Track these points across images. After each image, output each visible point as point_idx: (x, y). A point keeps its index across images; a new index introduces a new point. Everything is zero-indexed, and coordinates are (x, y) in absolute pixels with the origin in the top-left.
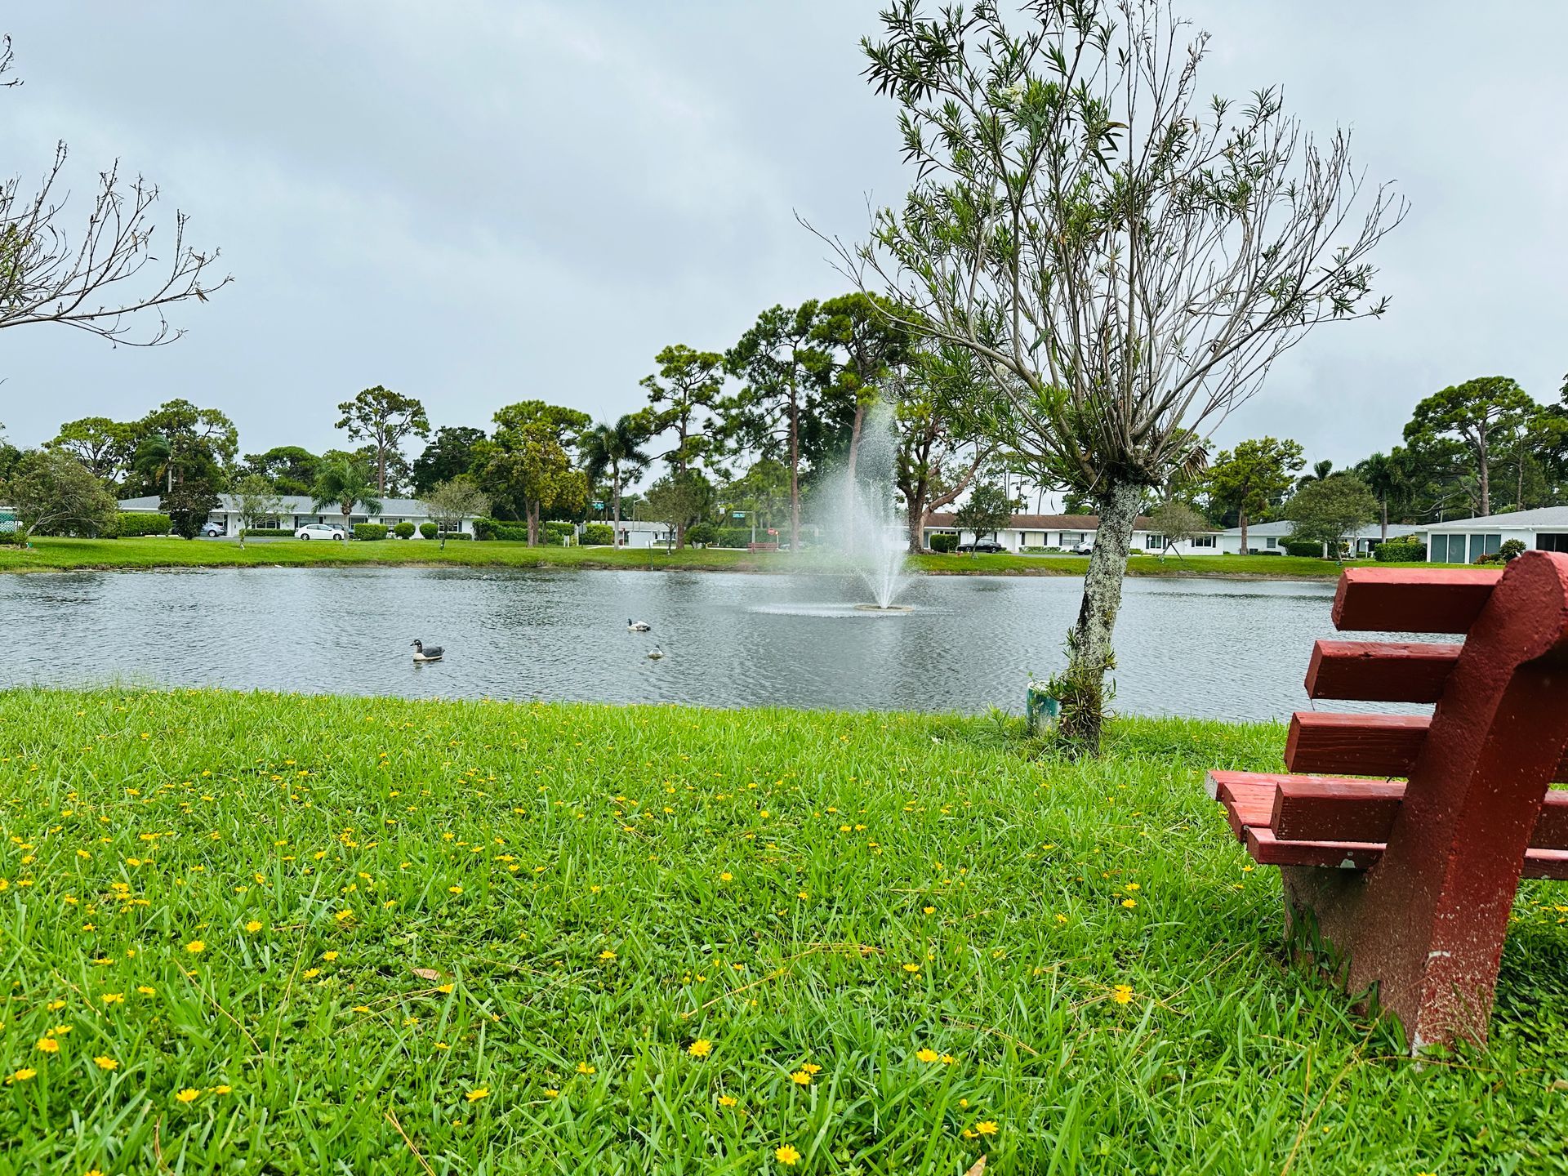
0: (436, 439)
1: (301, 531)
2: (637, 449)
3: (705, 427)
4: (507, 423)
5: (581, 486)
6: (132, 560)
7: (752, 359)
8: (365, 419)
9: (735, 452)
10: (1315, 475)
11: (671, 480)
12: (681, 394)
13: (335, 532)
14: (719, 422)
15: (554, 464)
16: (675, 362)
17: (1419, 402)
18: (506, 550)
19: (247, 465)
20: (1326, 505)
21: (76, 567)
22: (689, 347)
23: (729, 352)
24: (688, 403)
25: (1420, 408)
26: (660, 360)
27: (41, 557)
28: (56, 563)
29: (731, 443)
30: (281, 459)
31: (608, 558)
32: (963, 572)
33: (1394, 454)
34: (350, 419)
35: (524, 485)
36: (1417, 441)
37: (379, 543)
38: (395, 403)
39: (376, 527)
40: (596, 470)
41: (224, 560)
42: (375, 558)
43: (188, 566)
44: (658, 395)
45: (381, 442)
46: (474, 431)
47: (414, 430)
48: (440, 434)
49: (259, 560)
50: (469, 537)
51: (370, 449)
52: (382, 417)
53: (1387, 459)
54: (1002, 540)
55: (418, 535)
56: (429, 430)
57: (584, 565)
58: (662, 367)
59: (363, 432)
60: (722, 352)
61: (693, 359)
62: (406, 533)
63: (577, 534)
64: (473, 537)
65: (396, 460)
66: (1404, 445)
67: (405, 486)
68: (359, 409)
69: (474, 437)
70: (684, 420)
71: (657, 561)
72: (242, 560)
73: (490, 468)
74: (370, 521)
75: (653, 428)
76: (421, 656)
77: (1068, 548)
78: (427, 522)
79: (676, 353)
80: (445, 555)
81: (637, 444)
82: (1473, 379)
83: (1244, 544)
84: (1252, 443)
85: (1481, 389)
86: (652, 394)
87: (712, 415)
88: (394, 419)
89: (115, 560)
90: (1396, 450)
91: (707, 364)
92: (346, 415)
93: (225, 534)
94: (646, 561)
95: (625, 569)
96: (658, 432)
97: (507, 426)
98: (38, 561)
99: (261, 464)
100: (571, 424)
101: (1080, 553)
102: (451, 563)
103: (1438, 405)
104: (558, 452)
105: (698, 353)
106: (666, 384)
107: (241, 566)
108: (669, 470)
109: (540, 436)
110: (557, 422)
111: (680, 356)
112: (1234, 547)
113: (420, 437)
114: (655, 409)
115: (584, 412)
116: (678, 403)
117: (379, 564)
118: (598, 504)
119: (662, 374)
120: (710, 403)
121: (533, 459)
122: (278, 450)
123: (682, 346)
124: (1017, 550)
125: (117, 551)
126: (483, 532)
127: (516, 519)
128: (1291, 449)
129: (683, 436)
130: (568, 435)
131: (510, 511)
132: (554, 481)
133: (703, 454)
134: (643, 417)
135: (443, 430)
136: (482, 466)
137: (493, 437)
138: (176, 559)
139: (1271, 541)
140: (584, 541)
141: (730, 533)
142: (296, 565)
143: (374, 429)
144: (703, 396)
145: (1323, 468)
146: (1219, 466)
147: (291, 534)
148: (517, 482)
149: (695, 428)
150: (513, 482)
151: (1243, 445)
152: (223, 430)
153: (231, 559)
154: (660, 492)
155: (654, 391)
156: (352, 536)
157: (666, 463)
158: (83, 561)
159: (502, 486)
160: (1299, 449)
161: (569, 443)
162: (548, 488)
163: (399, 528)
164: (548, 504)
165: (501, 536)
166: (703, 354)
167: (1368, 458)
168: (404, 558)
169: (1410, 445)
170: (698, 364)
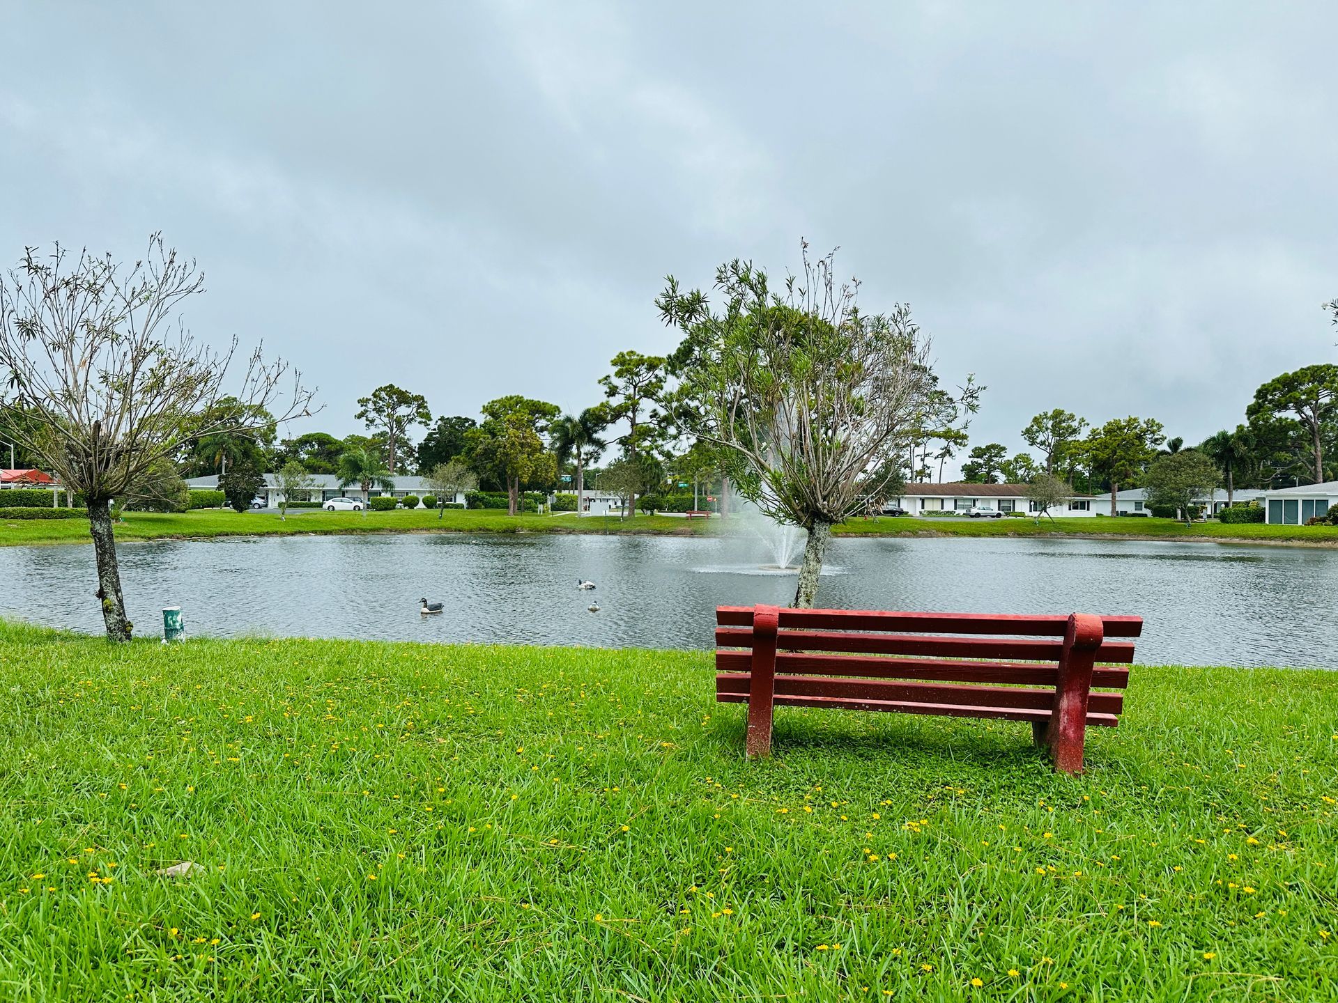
0: (436, 427)
1: (328, 503)
2: (595, 436)
3: (651, 417)
4: (493, 414)
5: (552, 465)
6: (200, 531)
7: (689, 361)
8: (379, 411)
9: (675, 438)
10: (1168, 450)
11: (624, 460)
12: (631, 391)
13: (355, 504)
14: (663, 412)
15: (530, 447)
16: (627, 365)
17: (1259, 387)
18: (491, 518)
19: (283, 448)
20: (1175, 476)
21: (157, 537)
22: (638, 353)
23: (669, 357)
24: (637, 397)
25: (1259, 392)
26: (614, 363)
27: (131, 529)
28: (142, 534)
29: (672, 430)
30: (311, 443)
31: (572, 525)
32: (865, 535)
33: (1238, 432)
34: (367, 411)
35: (506, 465)
36: (1257, 419)
37: (391, 513)
38: (404, 398)
39: (388, 500)
40: (564, 452)
41: (269, 530)
42: (388, 527)
43: (241, 535)
44: (613, 392)
45: (392, 430)
46: (467, 420)
47: (419, 419)
48: (440, 422)
49: (297, 529)
50: (462, 506)
51: (383, 434)
52: (393, 409)
53: (1232, 436)
54: (905, 505)
55: (421, 505)
56: (431, 420)
57: (553, 531)
58: (616, 369)
59: (377, 421)
60: (665, 356)
61: (641, 361)
62: (411, 504)
63: (549, 503)
64: (465, 506)
65: (404, 443)
66: (1247, 423)
67: (411, 464)
68: (375, 403)
69: (467, 425)
70: (634, 412)
71: (611, 527)
72: (283, 529)
73: (478, 450)
74: (383, 494)
75: (609, 418)
76: (426, 610)
77: (962, 512)
78: (428, 495)
79: (628, 358)
80: (443, 523)
81: (596, 432)
82: (1305, 367)
83: (1114, 507)
84: (1117, 422)
85: (1312, 375)
86: (608, 390)
87: (657, 406)
88: (403, 411)
89: (186, 531)
90: (1240, 428)
91: (652, 366)
92: (364, 408)
93: (266, 506)
94: (605, 527)
95: (586, 533)
96: (613, 421)
97: (493, 416)
98: (129, 533)
99: (294, 447)
100: (544, 414)
101: (972, 516)
102: (448, 530)
103: (1275, 390)
104: (534, 437)
105: (645, 357)
106: (619, 382)
107: (283, 534)
108: (622, 452)
109: (518, 425)
110: (532, 413)
111: (631, 360)
112: (1106, 510)
113: (423, 425)
114: (611, 403)
115: (554, 404)
116: (629, 398)
117: (391, 531)
118: (566, 478)
119: (616, 374)
120: (655, 397)
121: (513, 444)
122: (309, 436)
123: (632, 352)
124: (918, 514)
125: (188, 524)
126: (473, 502)
127: (500, 490)
128: (1152, 426)
129: (633, 424)
130: (542, 423)
131: (495, 483)
132: (530, 461)
133: (650, 439)
134: (601, 410)
135: (442, 419)
136: (473, 449)
137: (481, 426)
138: (232, 530)
139: (1138, 505)
140: (555, 508)
141: (676, 500)
142: (326, 533)
143: (386, 420)
144: (649, 393)
145: (1175, 444)
146: (1091, 441)
147: (320, 505)
148: (501, 462)
149: (643, 418)
150: (497, 462)
151: (1109, 424)
152: (265, 421)
153: (275, 529)
154: (614, 470)
155: (610, 388)
156: (368, 507)
157: (620, 446)
158: (162, 532)
159: (489, 466)
160: (1160, 427)
161: (542, 429)
162: (525, 466)
163: (406, 500)
164: (526, 480)
165: (488, 505)
166: (649, 358)
167: (1215, 435)
168: (411, 527)
169: (1251, 423)
170: (645, 366)
